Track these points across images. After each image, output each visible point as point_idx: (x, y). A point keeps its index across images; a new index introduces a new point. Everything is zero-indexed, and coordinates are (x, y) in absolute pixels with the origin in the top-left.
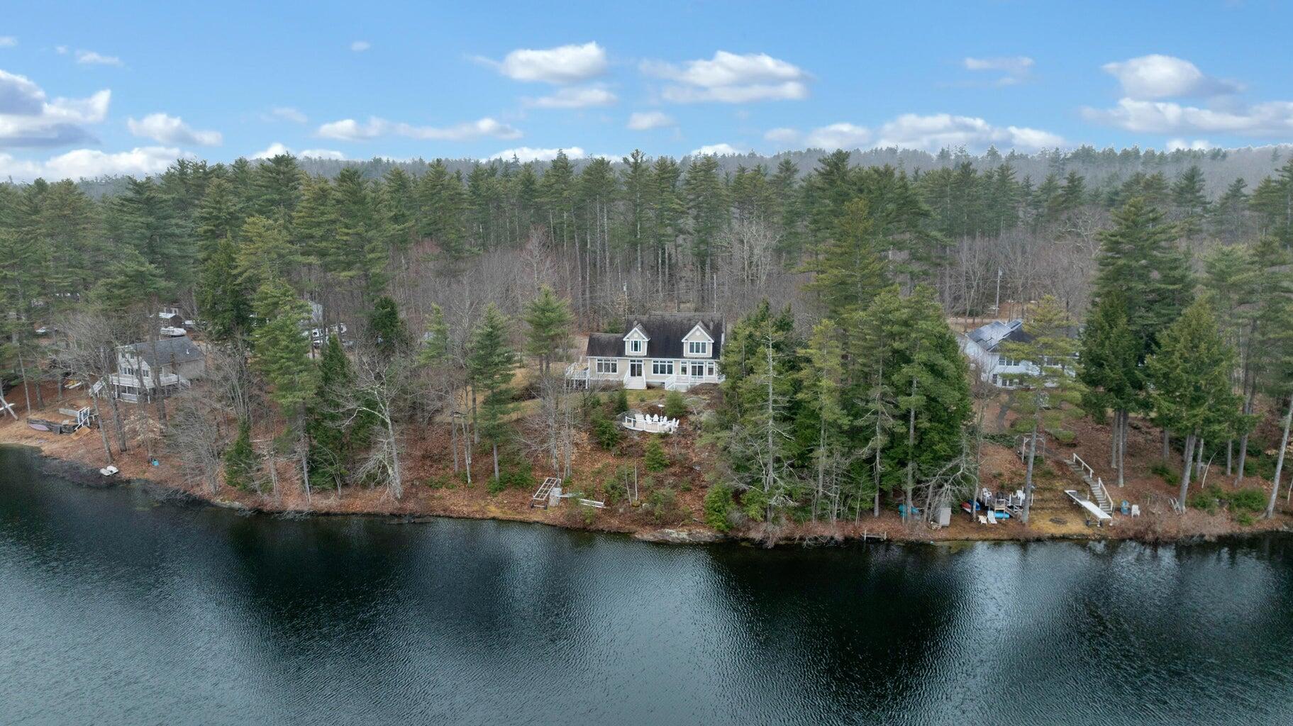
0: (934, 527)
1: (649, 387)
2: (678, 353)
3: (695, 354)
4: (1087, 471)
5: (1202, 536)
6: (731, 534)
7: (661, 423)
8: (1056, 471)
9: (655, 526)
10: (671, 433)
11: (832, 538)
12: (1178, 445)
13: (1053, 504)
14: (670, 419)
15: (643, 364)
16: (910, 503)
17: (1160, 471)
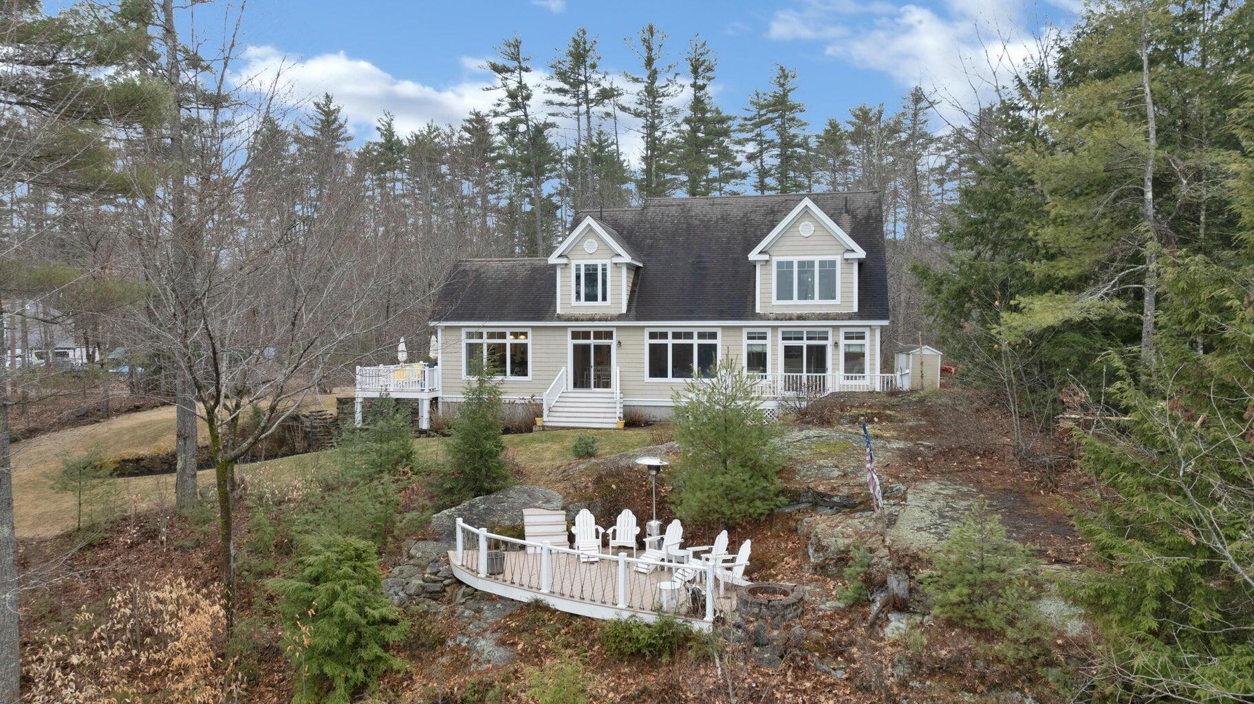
1: (632, 421)
2: (735, 300)
3: (795, 304)
7: (651, 557)
10: (703, 625)
14: (698, 535)
15: (613, 343)
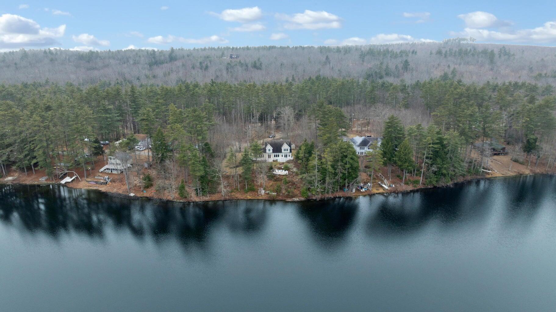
0: (352, 193)
1: (274, 161)
2: (281, 152)
3: (285, 152)
4: (383, 178)
5: (407, 191)
6: (308, 198)
7: (283, 172)
8: (376, 177)
9: (290, 198)
10: (286, 174)
11: (331, 197)
12: (402, 171)
13: (376, 186)
14: (285, 171)
15: (271, 155)
16: (346, 188)
17: (398, 176)
